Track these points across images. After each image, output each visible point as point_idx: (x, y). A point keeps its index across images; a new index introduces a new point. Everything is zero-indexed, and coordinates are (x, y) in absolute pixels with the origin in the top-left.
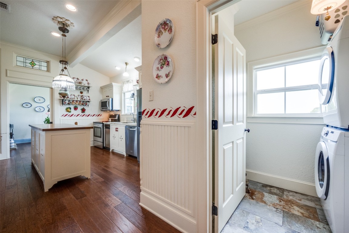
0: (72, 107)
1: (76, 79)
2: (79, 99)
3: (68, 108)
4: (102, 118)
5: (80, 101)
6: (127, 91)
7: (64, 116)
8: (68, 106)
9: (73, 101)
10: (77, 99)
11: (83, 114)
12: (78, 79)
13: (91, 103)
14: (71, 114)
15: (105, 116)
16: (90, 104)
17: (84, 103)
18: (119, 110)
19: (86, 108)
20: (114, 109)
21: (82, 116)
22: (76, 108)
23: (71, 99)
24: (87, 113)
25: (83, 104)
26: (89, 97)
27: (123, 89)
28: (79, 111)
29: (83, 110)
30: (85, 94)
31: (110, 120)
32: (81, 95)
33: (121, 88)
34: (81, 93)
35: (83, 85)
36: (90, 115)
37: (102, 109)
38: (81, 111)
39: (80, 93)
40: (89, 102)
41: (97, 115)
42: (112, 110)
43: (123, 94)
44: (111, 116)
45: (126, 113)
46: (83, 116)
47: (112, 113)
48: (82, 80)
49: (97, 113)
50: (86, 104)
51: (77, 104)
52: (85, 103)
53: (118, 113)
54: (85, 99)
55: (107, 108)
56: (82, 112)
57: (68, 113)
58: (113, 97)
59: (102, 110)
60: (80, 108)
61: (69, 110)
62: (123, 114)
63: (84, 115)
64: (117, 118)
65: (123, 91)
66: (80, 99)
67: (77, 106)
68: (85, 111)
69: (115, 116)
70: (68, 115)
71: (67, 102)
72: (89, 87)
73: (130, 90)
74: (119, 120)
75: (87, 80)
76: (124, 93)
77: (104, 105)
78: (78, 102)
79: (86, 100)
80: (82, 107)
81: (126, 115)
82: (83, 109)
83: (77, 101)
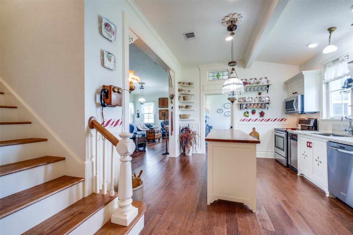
0: (250, 111)
1: (254, 80)
2: (257, 102)
3: (245, 113)
4: (288, 124)
5: (258, 104)
6: (333, 77)
7: (242, 120)
8: (246, 110)
9: (251, 104)
10: (255, 101)
11: (262, 118)
12: (255, 79)
13: (271, 104)
14: (249, 118)
15: (291, 121)
16: (270, 106)
17: (263, 106)
18: (315, 113)
19: (265, 111)
20: (305, 111)
21: (260, 120)
22: (253, 112)
23: (248, 103)
24: (266, 117)
25: (261, 107)
26: (268, 97)
27: (324, 76)
28: (257, 115)
29: (262, 114)
30: (264, 94)
31: (300, 128)
32: (259, 96)
33: (321, 76)
34: (260, 94)
35: (261, 84)
36: (270, 120)
37: (287, 111)
38: (259, 115)
39: (259, 94)
40: (268, 103)
41: (280, 120)
42: (303, 112)
43: (324, 86)
44: (301, 121)
46: (261, 121)
47: (304, 117)
48: (261, 79)
49: (280, 117)
50: (265, 107)
51: (255, 107)
52: (264, 105)
53: (314, 117)
54: (263, 101)
55: (294, 110)
56: (261, 117)
57: (245, 118)
58: (304, 93)
59: (286, 113)
60: (258, 111)
61: (247, 114)
62: (324, 117)
63: (263, 119)
64: (312, 124)
65: (323, 81)
66: (257, 101)
67: (255, 110)
68: (264, 114)
69: (308, 121)
70: (246, 120)
71: (244, 106)
72: (268, 86)
73: (339, 75)
74: (315, 127)
75: (266, 78)
76: (327, 83)
77: (289, 106)
78: (256, 105)
79: (265, 102)
80: (261, 110)
81: (332, 120)
82: (261, 112)
83: (254, 104)
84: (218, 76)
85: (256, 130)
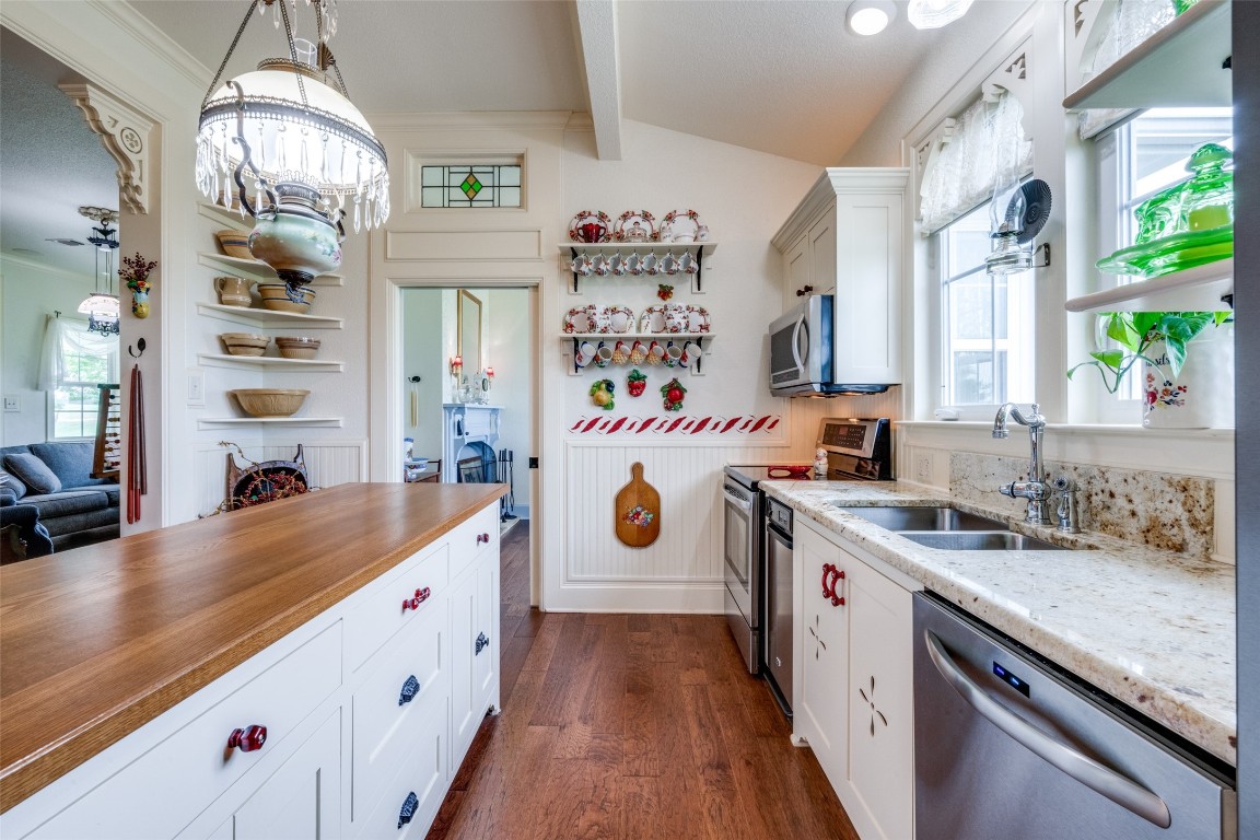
0: (619, 377)
1: (639, 219)
2: (647, 333)
3: (597, 386)
4: (783, 443)
5: (653, 342)
6: (954, 202)
7: (583, 426)
8: (598, 375)
9: (619, 343)
10: (639, 329)
11: (673, 416)
12: (646, 216)
13: (713, 347)
14: (612, 416)
15: (799, 428)
16: (713, 356)
17: (674, 353)
18: (885, 388)
19: (687, 379)
20: (841, 378)
21: (667, 426)
22: (636, 386)
23: (611, 334)
24: (691, 409)
25: (664, 358)
26: (702, 312)
27: (919, 199)
28: (651, 402)
29: (674, 395)
30: (683, 295)
31: (823, 466)
32: (659, 304)
33: (908, 194)
34: (665, 293)
35: (667, 242)
36: (710, 425)
37: (776, 379)
38: (660, 399)
39: (660, 293)
40: (699, 341)
41: (751, 426)
42: (830, 388)
43: (919, 252)
44: (834, 433)
45: (952, 413)
46: (670, 429)
47: (845, 411)
48: (670, 218)
49: (748, 411)
50: (684, 357)
51: (637, 357)
52: (681, 349)
53: (880, 409)
54: (675, 330)
55: (796, 374)
56: (668, 408)
57: (597, 412)
58: (834, 288)
59: (775, 393)
60: (656, 380)
61: (603, 395)
62: (919, 413)
63: (680, 420)
64: (867, 450)
65: (916, 226)
66: (650, 329)
67: (642, 372)
68: (681, 397)
69: (853, 434)
70: (600, 424)
71: (589, 351)
72: (700, 253)
73: (982, 183)
74: (882, 466)
75: (692, 215)
76: (932, 238)
77: (781, 350)
78: (644, 348)
79: (683, 334)
80: (668, 376)
81: (950, 427)
82: (671, 385)
83: (637, 342)
84: (471, 186)
85: (648, 477)
